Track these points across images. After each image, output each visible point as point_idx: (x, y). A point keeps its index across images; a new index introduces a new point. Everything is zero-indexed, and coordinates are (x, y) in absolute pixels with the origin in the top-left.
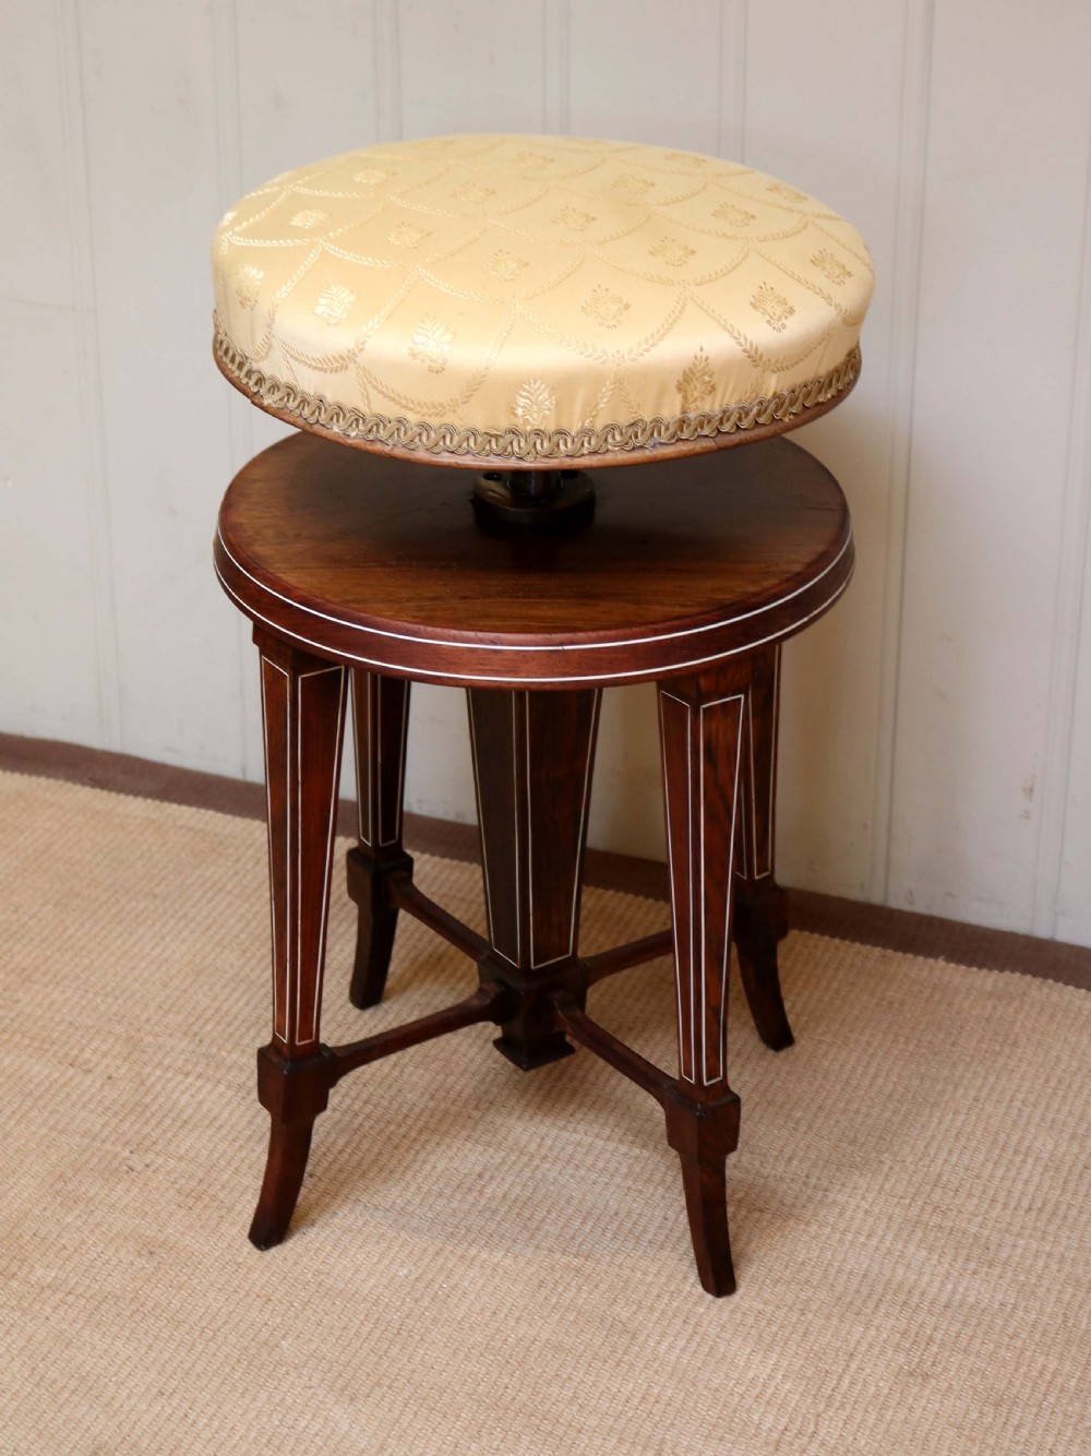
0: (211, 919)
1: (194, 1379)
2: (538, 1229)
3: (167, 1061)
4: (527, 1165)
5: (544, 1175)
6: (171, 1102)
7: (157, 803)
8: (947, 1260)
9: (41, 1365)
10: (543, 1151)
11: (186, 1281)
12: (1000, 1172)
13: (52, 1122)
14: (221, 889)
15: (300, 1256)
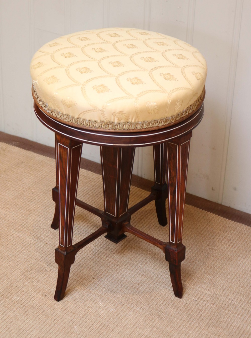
1: (49, 334)
2: (151, 302)
4: (152, 282)
5: (156, 286)
9: (9, 325)
10: (157, 279)
11: (53, 305)
13: (28, 254)
15: (85, 301)
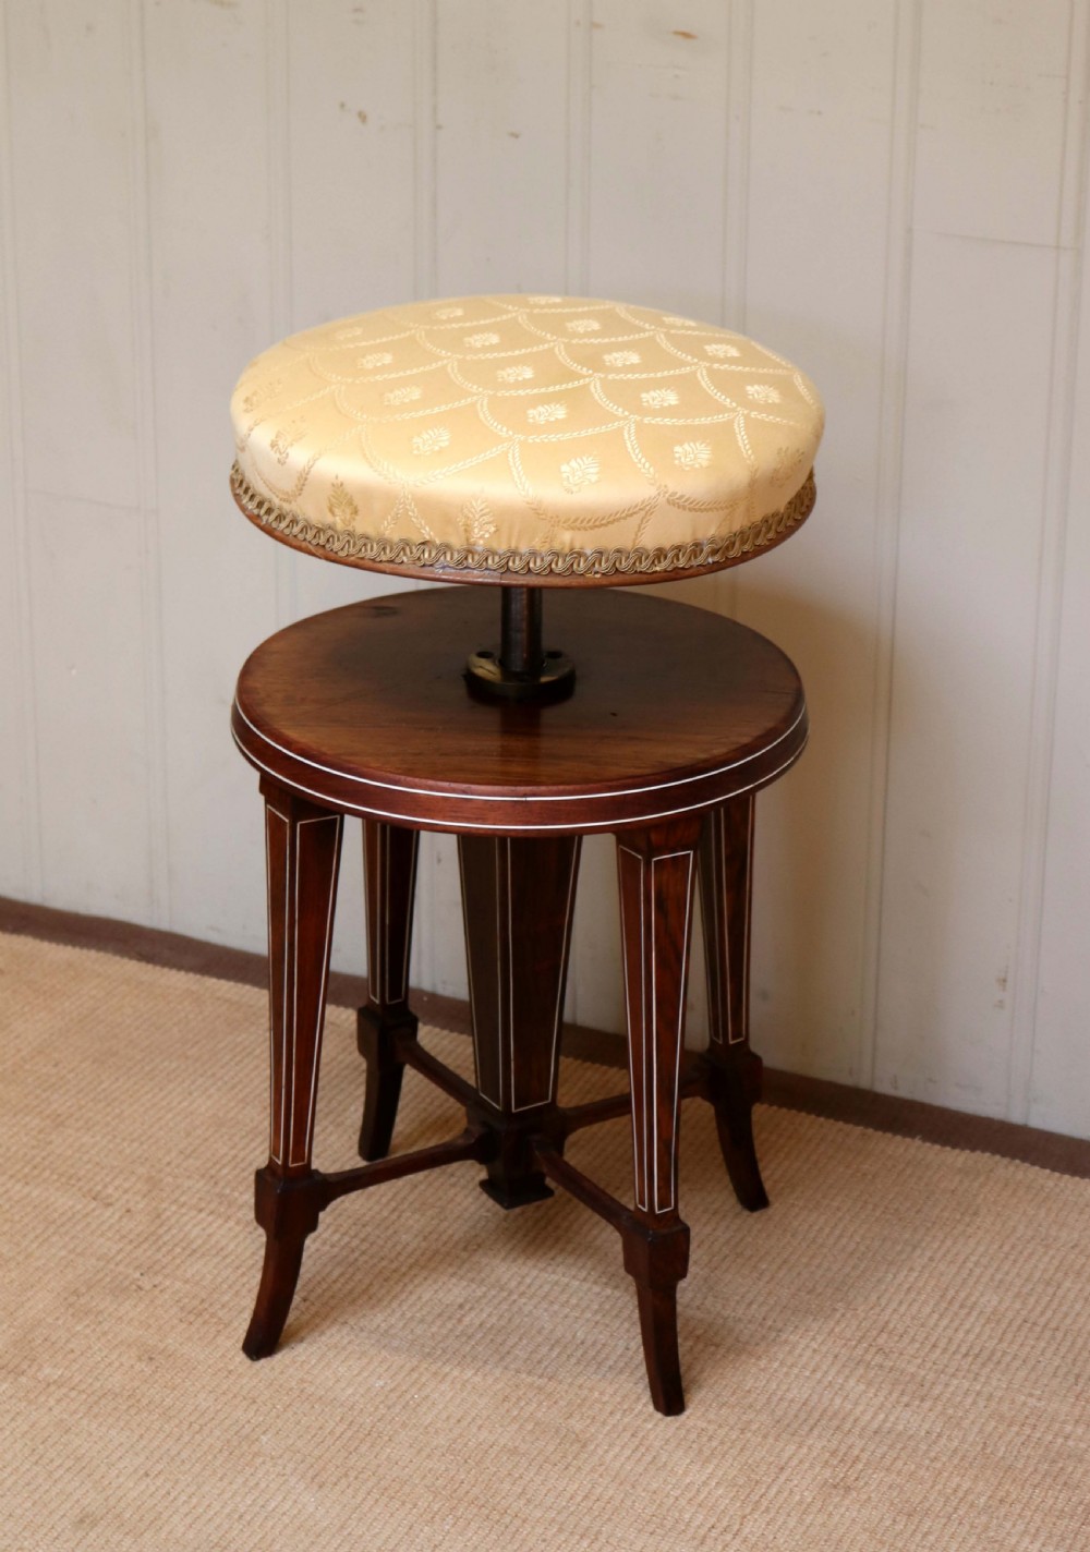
0: (237, 1079)
1: (179, 1463)
2: (508, 1353)
3: (183, 1199)
4: (505, 1299)
5: (520, 1309)
6: (182, 1234)
7: (198, 976)
8: (884, 1392)
9: (41, 1447)
10: (522, 1288)
11: (180, 1383)
12: (945, 1322)
13: (72, 1246)
14: (250, 1053)
15: (287, 1366)
